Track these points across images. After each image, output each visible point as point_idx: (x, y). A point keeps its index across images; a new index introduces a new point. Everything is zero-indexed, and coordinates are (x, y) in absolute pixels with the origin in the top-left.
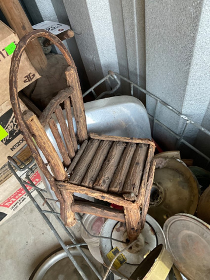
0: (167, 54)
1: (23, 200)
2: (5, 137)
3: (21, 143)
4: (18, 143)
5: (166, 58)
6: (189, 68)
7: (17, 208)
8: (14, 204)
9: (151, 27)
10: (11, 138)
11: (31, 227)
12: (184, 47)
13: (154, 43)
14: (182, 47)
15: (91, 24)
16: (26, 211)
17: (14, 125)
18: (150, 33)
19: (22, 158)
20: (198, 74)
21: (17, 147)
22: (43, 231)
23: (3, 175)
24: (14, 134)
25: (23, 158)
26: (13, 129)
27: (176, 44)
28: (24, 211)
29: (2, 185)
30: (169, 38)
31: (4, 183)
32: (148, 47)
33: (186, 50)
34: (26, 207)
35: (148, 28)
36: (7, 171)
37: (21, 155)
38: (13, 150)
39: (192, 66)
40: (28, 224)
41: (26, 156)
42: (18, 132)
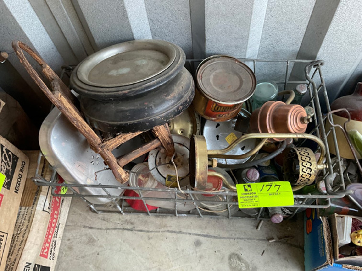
0: (108, 21)
1: (55, 244)
2: (4, 181)
3: (20, 182)
4: (17, 183)
5: (108, 24)
6: (128, 21)
7: (55, 256)
8: (49, 252)
9: (86, 7)
10: (9, 180)
11: (82, 260)
12: (118, 8)
13: (94, 18)
14: (116, 9)
15: (25, 34)
16: (64, 253)
17: (5, 164)
18: (87, 12)
19: (31, 194)
20: (136, 22)
21: (19, 187)
22: (96, 252)
23: (25, 221)
24: (10, 175)
25: (33, 193)
26: (7, 169)
27: (111, 9)
28: (63, 255)
29: (33, 228)
30: (103, 8)
31: (32, 225)
32: (90, 23)
33: (120, 9)
34: (62, 250)
35: (84, 9)
36: (25, 215)
37: (28, 193)
38: (18, 192)
39: (130, 19)
40: (78, 260)
41: (34, 190)
42: (12, 170)
